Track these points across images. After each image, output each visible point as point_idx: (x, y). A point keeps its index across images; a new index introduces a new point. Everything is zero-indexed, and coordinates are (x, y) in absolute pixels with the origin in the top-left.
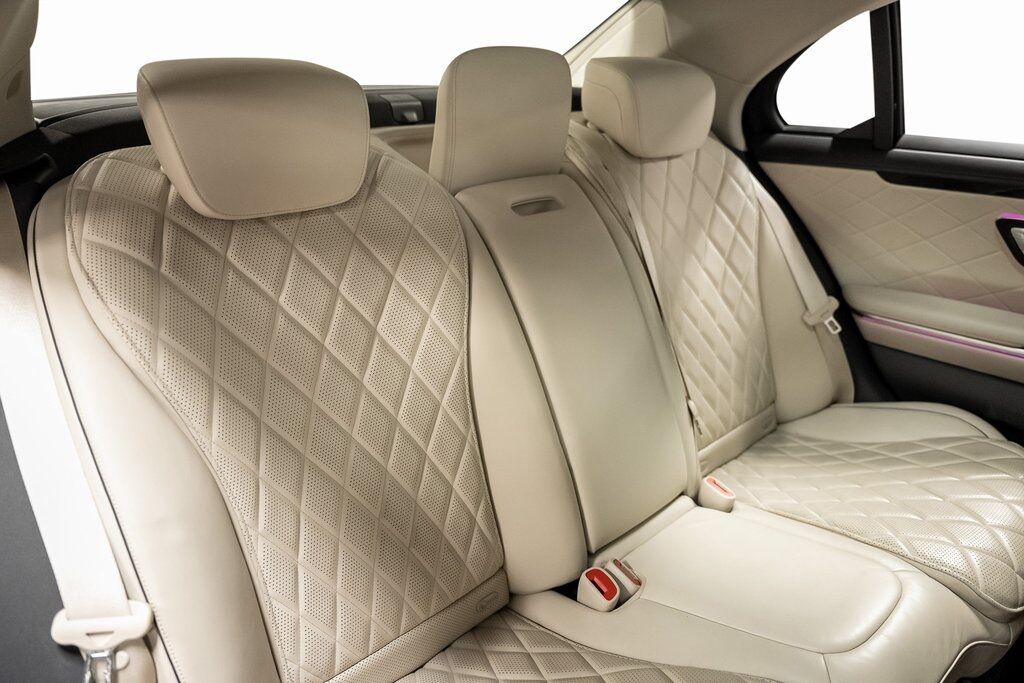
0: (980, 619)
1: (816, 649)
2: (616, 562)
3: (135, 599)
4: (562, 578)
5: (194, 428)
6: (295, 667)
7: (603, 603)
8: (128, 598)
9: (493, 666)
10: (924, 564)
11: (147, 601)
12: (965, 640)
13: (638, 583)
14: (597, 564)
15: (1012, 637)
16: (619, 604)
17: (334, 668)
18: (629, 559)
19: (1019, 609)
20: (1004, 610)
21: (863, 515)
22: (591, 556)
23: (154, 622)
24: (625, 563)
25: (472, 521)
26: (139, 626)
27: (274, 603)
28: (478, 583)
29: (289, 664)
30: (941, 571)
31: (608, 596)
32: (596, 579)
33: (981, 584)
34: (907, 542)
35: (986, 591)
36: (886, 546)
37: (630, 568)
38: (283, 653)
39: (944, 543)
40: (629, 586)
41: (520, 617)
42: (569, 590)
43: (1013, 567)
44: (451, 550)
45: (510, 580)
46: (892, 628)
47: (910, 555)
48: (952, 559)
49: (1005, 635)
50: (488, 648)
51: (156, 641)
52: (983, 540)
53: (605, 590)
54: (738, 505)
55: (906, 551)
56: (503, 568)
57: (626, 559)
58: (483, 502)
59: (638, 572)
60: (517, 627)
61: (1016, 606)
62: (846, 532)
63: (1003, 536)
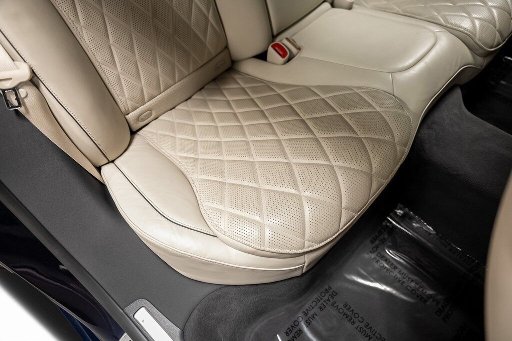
0: (472, 54)
1: (388, 71)
2: (287, 39)
3: (17, 61)
4: (258, 50)
5: (70, 19)
6: (123, 99)
7: (281, 60)
8: (13, 61)
9: (226, 95)
10: (451, 28)
11: (25, 61)
12: (462, 64)
13: (299, 49)
14: (277, 41)
15: (485, 64)
16: (289, 60)
17: (145, 99)
18: (294, 38)
19: (493, 49)
20: (485, 50)
21: (423, 6)
22: (274, 37)
23: (33, 72)
24: (293, 40)
25: (207, 19)
26: (25, 75)
27: (102, 66)
28: (214, 55)
29: (120, 97)
30: (459, 31)
31: (283, 56)
32: (277, 48)
33: (478, 36)
34: (444, 17)
35: (479, 40)
36: (432, 20)
37: (295, 42)
38: (115, 92)
39: (464, 16)
40: (294, 50)
41: (238, 72)
42: (262, 56)
43: (496, 28)
44: (196, 36)
45: (231, 52)
46: (428, 59)
47: (444, 24)
48: (466, 24)
49: (482, 62)
50: (222, 87)
51: (39, 83)
52: (484, 14)
53: (281, 53)
54: (354, 6)
55: (442, 21)
56: (227, 47)
57: (293, 38)
58: (211, 7)
59: (299, 44)
60: (236, 77)
61: (492, 48)
62: (412, 15)
63: (495, 12)
